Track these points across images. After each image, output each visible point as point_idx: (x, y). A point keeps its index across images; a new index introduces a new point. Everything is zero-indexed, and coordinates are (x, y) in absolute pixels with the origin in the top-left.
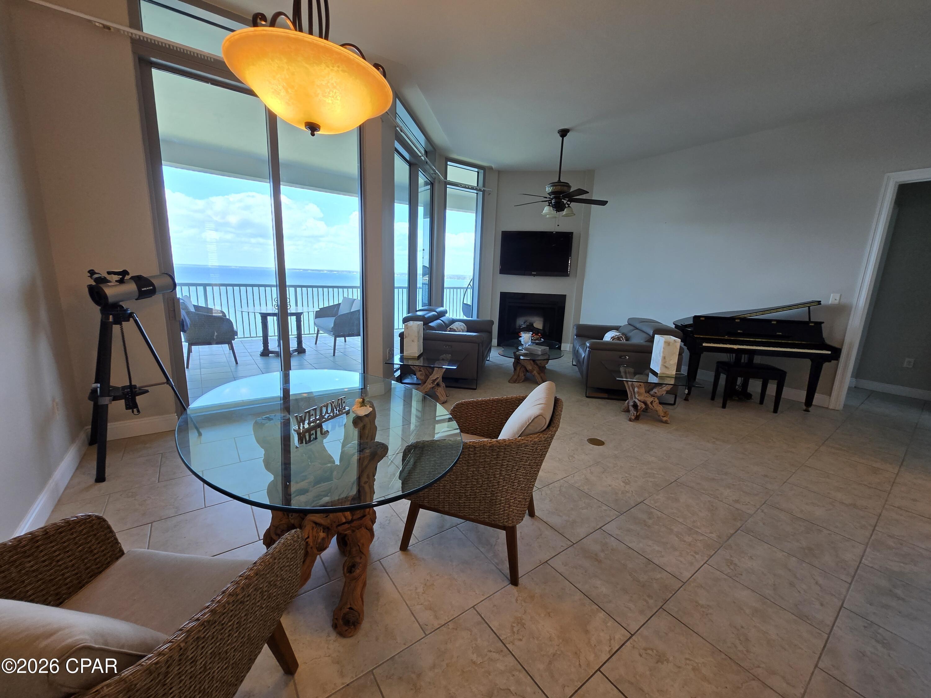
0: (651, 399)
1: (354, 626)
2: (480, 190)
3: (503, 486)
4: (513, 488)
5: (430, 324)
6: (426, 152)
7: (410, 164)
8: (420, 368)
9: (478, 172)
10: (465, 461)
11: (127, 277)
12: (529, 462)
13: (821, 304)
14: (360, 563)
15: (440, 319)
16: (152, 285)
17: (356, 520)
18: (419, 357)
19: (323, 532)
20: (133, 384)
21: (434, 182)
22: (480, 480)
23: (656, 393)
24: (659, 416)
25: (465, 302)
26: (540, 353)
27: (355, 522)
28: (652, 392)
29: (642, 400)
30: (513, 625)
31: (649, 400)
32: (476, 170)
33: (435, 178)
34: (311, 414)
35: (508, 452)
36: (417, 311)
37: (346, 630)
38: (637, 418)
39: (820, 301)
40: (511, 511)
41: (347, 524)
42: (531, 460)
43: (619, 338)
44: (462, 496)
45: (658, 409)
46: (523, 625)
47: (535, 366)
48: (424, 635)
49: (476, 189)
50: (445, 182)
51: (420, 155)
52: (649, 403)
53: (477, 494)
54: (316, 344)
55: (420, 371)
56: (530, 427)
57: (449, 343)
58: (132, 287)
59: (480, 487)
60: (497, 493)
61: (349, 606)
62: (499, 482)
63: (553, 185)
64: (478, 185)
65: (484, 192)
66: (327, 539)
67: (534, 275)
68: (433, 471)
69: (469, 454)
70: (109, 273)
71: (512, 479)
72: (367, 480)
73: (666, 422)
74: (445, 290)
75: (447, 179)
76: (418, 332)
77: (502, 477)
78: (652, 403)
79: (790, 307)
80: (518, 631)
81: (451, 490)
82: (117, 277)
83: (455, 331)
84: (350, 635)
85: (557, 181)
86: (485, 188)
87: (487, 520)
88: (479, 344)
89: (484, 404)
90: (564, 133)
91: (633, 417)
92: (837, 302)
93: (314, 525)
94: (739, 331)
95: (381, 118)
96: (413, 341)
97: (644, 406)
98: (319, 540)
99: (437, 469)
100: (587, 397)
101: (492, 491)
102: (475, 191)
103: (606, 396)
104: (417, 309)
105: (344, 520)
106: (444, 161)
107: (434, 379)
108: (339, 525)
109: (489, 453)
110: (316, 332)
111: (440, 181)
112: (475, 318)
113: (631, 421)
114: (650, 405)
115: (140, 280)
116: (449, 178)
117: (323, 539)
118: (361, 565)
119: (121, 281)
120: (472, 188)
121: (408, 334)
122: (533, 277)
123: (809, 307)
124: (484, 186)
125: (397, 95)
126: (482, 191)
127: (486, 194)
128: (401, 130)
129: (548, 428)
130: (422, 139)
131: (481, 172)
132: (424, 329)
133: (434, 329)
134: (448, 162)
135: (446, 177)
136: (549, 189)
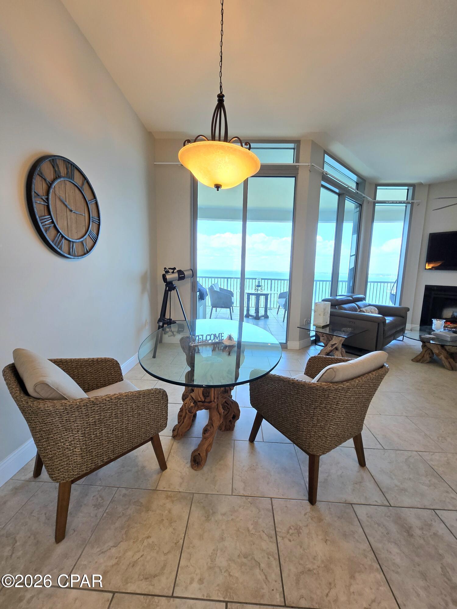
1: (198, 464)
2: (408, 203)
3: (305, 418)
5: (342, 306)
6: (357, 184)
7: (339, 195)
8: (323, 334)
9: (408, 189)
11: (175, 271)
14: (210, 430)
15: (356, 303)
16: (184, 274)
18: (324, 327)
19: (193, 403)
20: (171, 318)
21: (363, 203)
22: (289, 408)
27: (206, 403)
30: (292, 527)
32: (406, 188)
33: (364, 201)
37: (195, 465)
40: (312, 442)
41: (201, 403)
46: (299, 533)
48: (231, 494)
49: (404, 203)
50: (374, 202)
51: (347, 187)
53: (288, 418)
54: (277, 314)
55: (323, 336)
56: (324, 376)
57: (353, 320)
58: (176, 275)
59: (290, 413)
60: (300, 422)
61: (199, 452)
62: (301, 413)
64: (407, 199)
65: (412, 204)
66: (194, 408)
70: (169, 269)
71: (311, 415)
74: (369, 284)
75: (376, 200)
76: (324, 309)
77: (303, 410)
80: (292, 534)
82: (172, 271)
83: (364, 312)
84: (195, 469)
86: (414, 200)
88: (379, 324)
89: (330, 361)
93: (191, 398)
95: (309, 170)
96: (320, 315)
98: (190, 407)
101: (297, 419)
102: (405, 205)
104: (338, 295)
106: (374, 187)
107: (333, 344)
110: (278, 307)
111: (369, 202)
112: (397, 305)
115: (180, 272)
116: (378, 199)
117: (192, 407)
119: (173, 272)
120: (400, 202)
121: (317, 310)
124: (413, 198)
125: (326, 152)
126: (410, 203)
127: (415, 206)
128: (326, 174)
129: (342, 382)
130: (355, 178)
131: (411, 189)
132: (336, 308)
133: (345, 309)
134: (378, 187)
135: (375, 198)
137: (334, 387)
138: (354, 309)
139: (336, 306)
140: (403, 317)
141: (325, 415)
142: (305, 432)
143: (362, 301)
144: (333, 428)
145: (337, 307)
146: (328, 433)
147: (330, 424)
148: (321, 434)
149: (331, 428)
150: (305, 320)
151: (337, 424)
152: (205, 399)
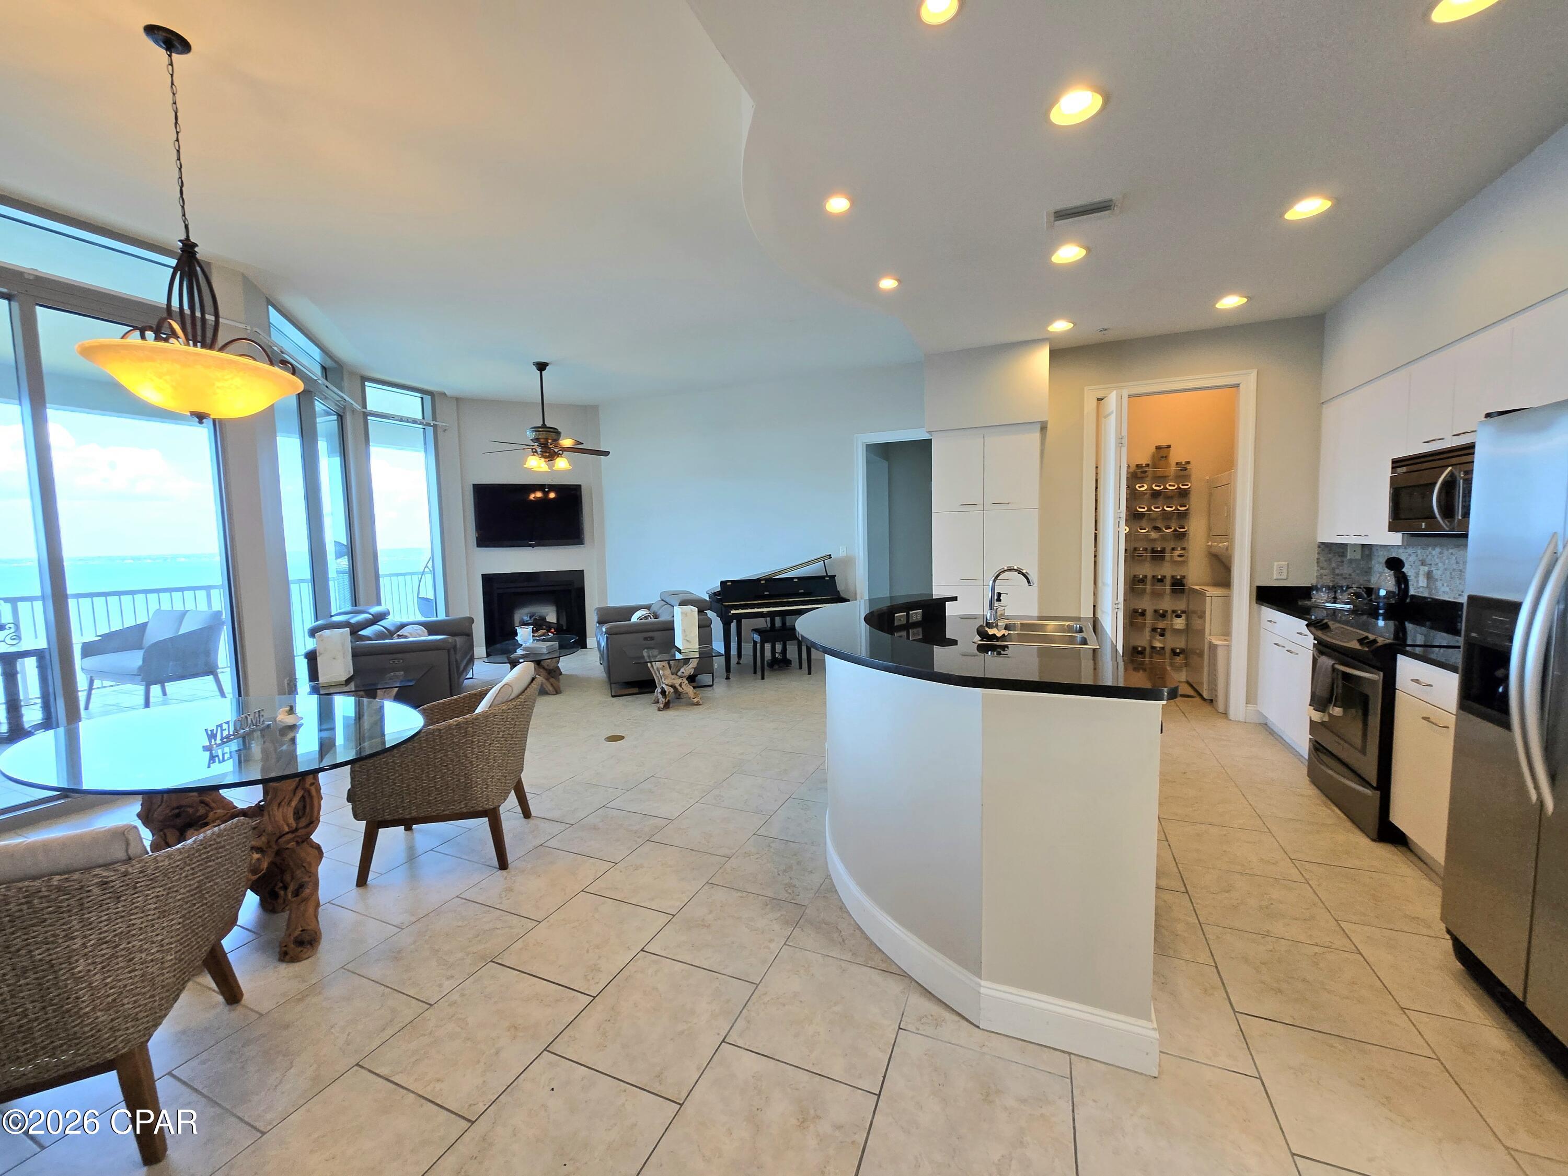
0: (680, 681)
1: (311, 944)
2: (427, 424)
3: (477, 766)
4: (489, 766)
5: (360, 633)
6: (324, 369)
9: (422, 399)
10: (431, 748)
12: (501, 733)
13: (830, 558)
14: (309, 882)
15: (378, 623)
17: (301, 828)
18: (348, 682)
21: (344, 413)
22: (451, 766)
23: (683, 673)
24: (690, 698)
25: (421, 595)
26: (545, 651)
27: (300, 831)
28: (679, 673)
29: (670, 684)
31: (677, 682)
32: (419, 395)
33: (345, 408)
34: (224, 728)
35: (477, 726)
36: (331, 616)
37: (302, 951)
38: (667, 706)
39: (830, 555)
40: (491, 791)
42: (504, 731)
43: (646, 618)
44: (432, 790)
45: (688, 691)
47: (541, 670)
48: (400, 930)
49: (421, 423)
50: (364, 413)
51: (316, 378)
52: (677, 685)
57: (399, 656)
59: (451, 774)
61: (301, 929)
63: (536, 429)
64: (424, 418)
65: (435, 426)
67: (532, 546)
68: (392, 775)
69: (435, 739)
71: (486, 756)
72: (314, 781)
73: (698, 704)
74: (381, 579)
75: (366, 408)
76: (343, 645)
77: (474, 756)
78: (680, 685)
79: (807, 563)
81: (418, 788)
83: (406, 637)
84: (307, 956)
85: (540, 426)
86: (436, 421)
87: (464, 810)
88: (449, 651)
90: (541, 367)
91: (662, 706)
92: (845, 554)
94: (764, 593)
96: (334, 659)
97: (672, 690)
98: (253, 861)
99: (398, 770)
100: (613, 696)
101: (466, 774)
102: (421, 426)
103: (636, 690)
104: (332, 613)
105: (287, 829)
106: (359, 382)
108: (280, 837)
109: (457, 732)
111: (353, 411)
112: (441, 617)
113: (660, 711)
114: (679, 688)
116: (370, 406)
117: (258, 859)
118: (311, 884)
120: (415, 421)
121: (322, 652)
122: (530, 548)
123: (824, 561)
124: (434, 419)
125: (269, 302)
126: (431, 426)
127: (440, 431)
128: (282, 352)
129: (518, 696)
130: (316, 353)
131: (428, 399)
133: (369, 639)
134: (367, 383)
135: (364, 405)
136: (531, 435)
138: (380, 636)
142: (480, 784)
143: (387, 618)
149: (509, 761)
150: (286, 681)
152: (297, 824)
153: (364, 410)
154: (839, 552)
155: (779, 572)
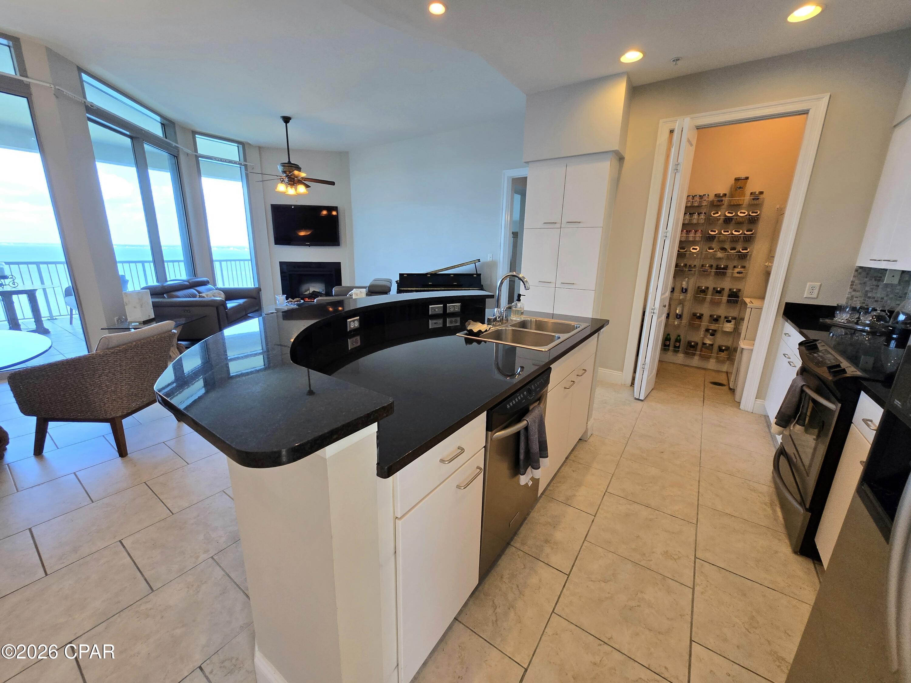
2: (242, 164)
6: (163, 126)
7: (132, 138)
9: (238, 147)
13: (480, 261)
15: (196, 288)
21: (178, 155)
32: (236, 145)
33: (180, 152)
39: (479, 260)
40: (108, 407)
50: (196, 155)
53: (76, 399)
54: (71, 323)
56: (99, 346)
60: (89, 396)
62: (87, 387)
63: (283, 165)
64: (240, 161)
65: (246, 166)
67: (309, 245)
75: (197, 153)
79: (463, 265)
85: (287, 162)
86: (246, 162)
87: (92, 417)
88: (217, 307)
90: (286, 120)
92: (490, 259)
94: (430, 283)
95: (53, 93)
101: (85, 395)
102: (239, 166)
104: (167, 280)
106: (191, 135)
111: (186, 154)
116: (200, 151)
120: (235, 163)
122: (308, 247)
123: (475, 263)
124: (245, 160)
125: (83, 71)
126: (244, 165)
128: (95, 106)
131: (241, 147)
132: (165, 297)
133: (178, 297)
134: (196, 136)
135: (196, 150)
136: (280, 169)
137: (110, 352)
138: (191, 296)
139: (163, 294)
140: (255, 299)
141: (112, 379)
142: (97, 402)
143: (206, 285)
144: (125, 388)
145: (165, 295)
146: (121, 394)
147: (121, 386)
148: (115, 397)
150: (116, 319)
151: (129, 384)
153: (196, 154)
154: (486, 258)
155: (442, 270)
